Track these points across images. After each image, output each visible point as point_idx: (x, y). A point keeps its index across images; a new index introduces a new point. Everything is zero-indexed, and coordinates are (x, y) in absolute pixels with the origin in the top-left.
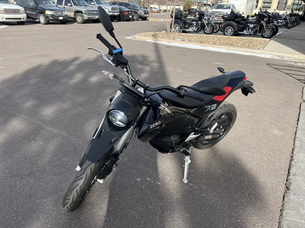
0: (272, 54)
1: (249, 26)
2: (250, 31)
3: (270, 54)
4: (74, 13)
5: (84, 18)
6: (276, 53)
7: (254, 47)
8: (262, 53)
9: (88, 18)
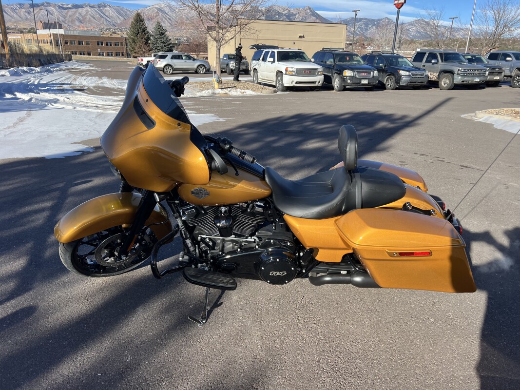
4: (438, 74)
5: (454, 80)
9: (460, 82)
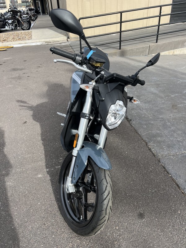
0: (40, 41)
1: (7, 22)
2: (11, 26)
3: (39, 42)
6: (43, 40)
7: (23, 39)
8: (33, 42)
